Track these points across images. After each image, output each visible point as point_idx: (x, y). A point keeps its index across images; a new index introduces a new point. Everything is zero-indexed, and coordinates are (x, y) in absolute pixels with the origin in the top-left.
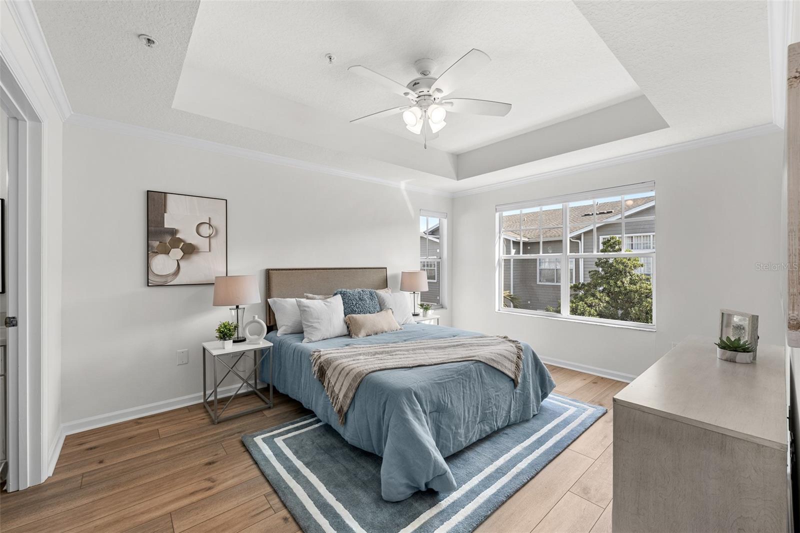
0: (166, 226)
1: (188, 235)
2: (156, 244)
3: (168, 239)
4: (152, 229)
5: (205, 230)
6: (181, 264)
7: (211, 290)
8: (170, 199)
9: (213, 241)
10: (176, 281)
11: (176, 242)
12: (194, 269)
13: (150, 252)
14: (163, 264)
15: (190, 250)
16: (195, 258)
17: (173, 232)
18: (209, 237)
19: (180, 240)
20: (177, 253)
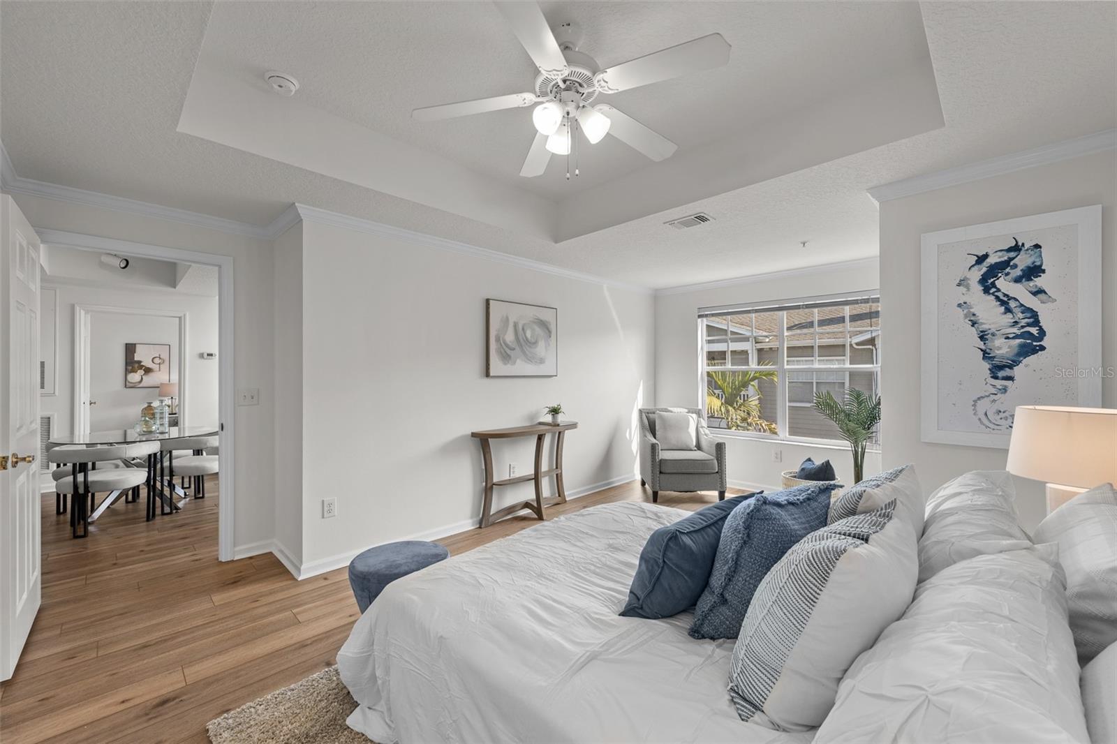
0: (136, 359)
1: (147, 363)
2: (130, 368)
3: (136, 365)
4: (128, 361)
5: (157, 361)
6: (143, 377)
7: (158, 390)
8: (138, 348)
9: (161, 366)
10: (141, 385)
11: (141, 367)
12: (149, 380)
13: (127, 372)
14: (135, 377)
15: (148, 371)
16: (151, 374)
17: (139, 362)
18: (159, 364)
19: (143, 366)
20: (141, 372)
